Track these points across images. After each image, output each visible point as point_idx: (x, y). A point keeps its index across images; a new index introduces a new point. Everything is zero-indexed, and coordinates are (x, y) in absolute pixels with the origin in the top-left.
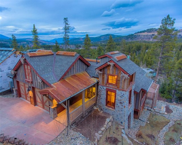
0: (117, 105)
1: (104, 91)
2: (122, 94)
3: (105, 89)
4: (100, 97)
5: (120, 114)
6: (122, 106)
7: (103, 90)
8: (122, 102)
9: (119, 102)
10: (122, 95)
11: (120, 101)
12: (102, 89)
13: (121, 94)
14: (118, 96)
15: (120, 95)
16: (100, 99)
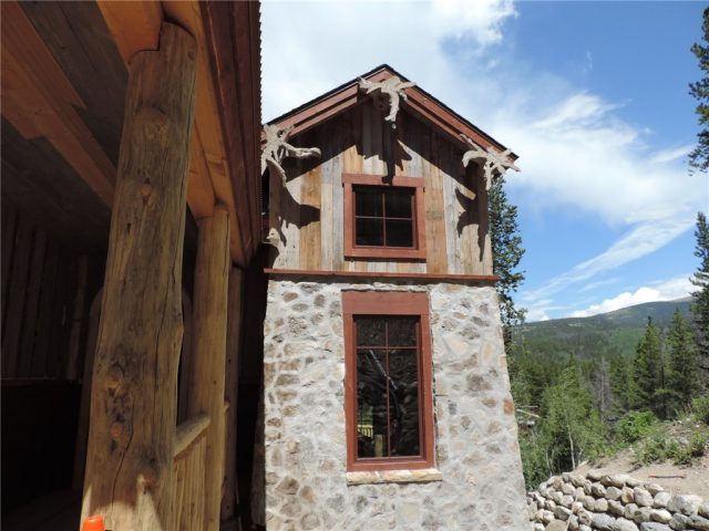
0: (452, 408)
1: (325, 323)
2: (475, 312)
3: (335, 305)
4: (285, 396)
5: (485, 490)
6: (491, 403)
7: (316, 319)
8: (482, 371)
9: (462, 379)
10: (476, 319)
11: (467, 372)
12: (303, 307)
13: (464, 311)
14: (448, 335)
15: (464, 322)
16: (288, 412)
